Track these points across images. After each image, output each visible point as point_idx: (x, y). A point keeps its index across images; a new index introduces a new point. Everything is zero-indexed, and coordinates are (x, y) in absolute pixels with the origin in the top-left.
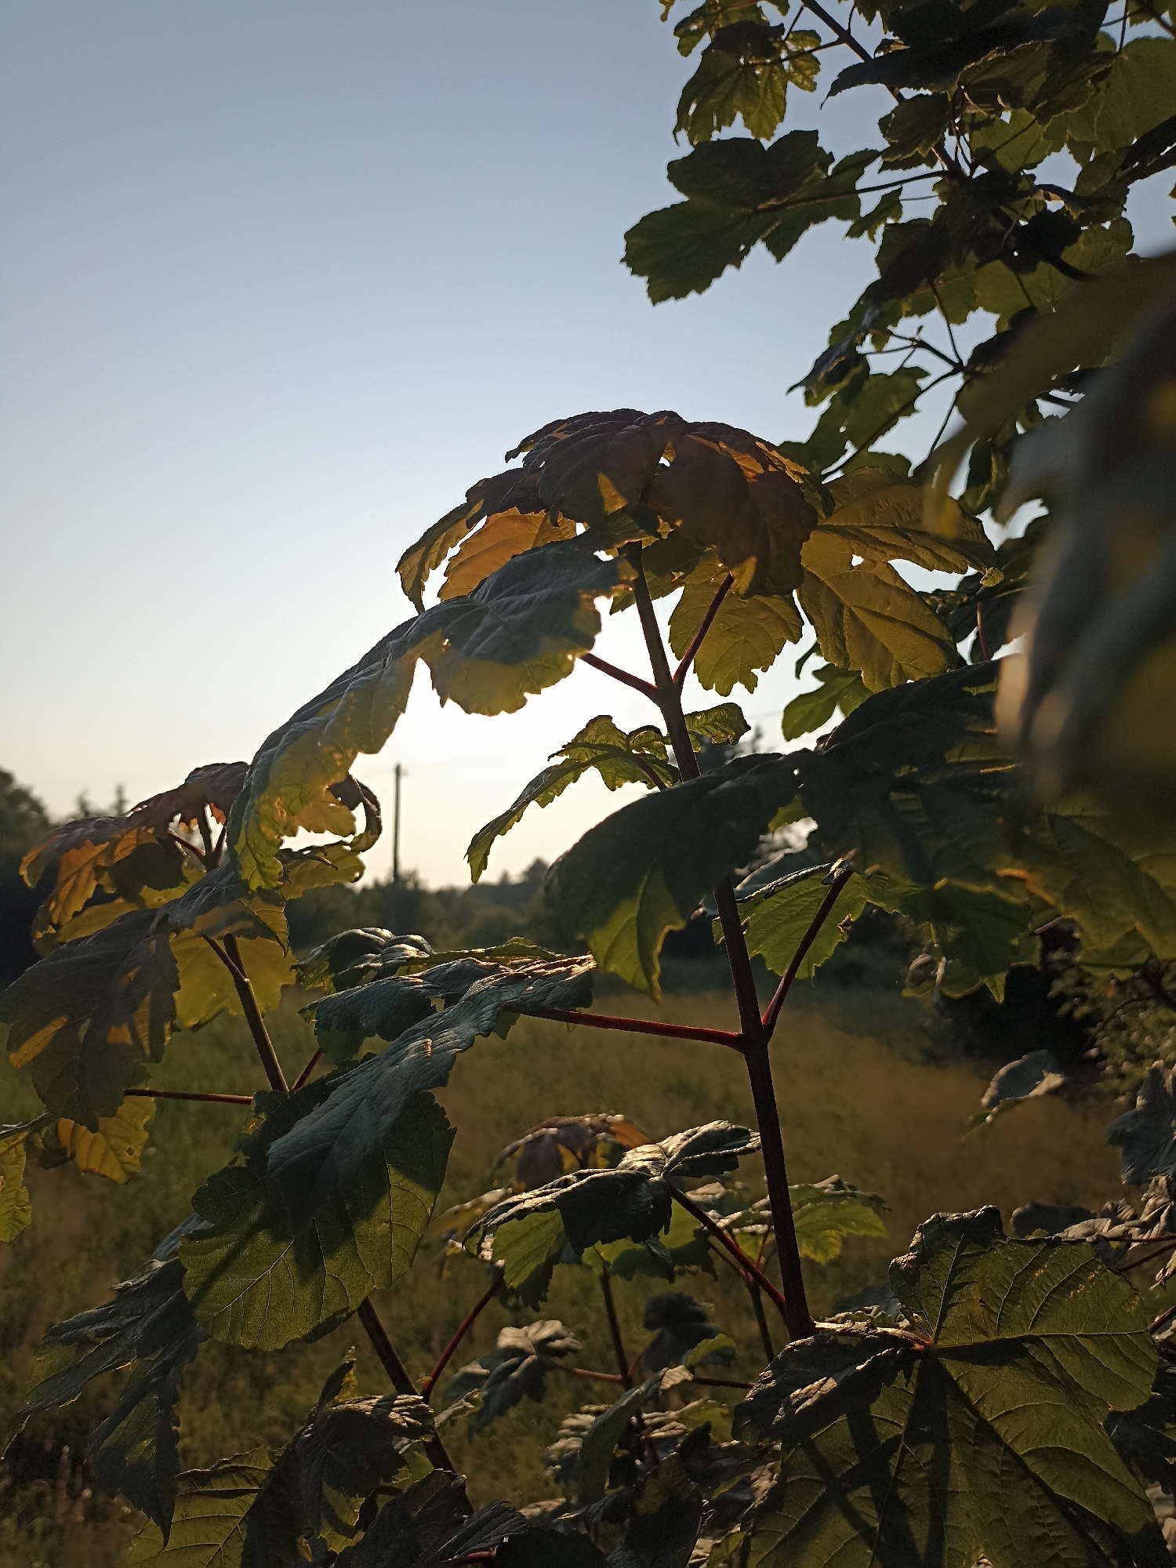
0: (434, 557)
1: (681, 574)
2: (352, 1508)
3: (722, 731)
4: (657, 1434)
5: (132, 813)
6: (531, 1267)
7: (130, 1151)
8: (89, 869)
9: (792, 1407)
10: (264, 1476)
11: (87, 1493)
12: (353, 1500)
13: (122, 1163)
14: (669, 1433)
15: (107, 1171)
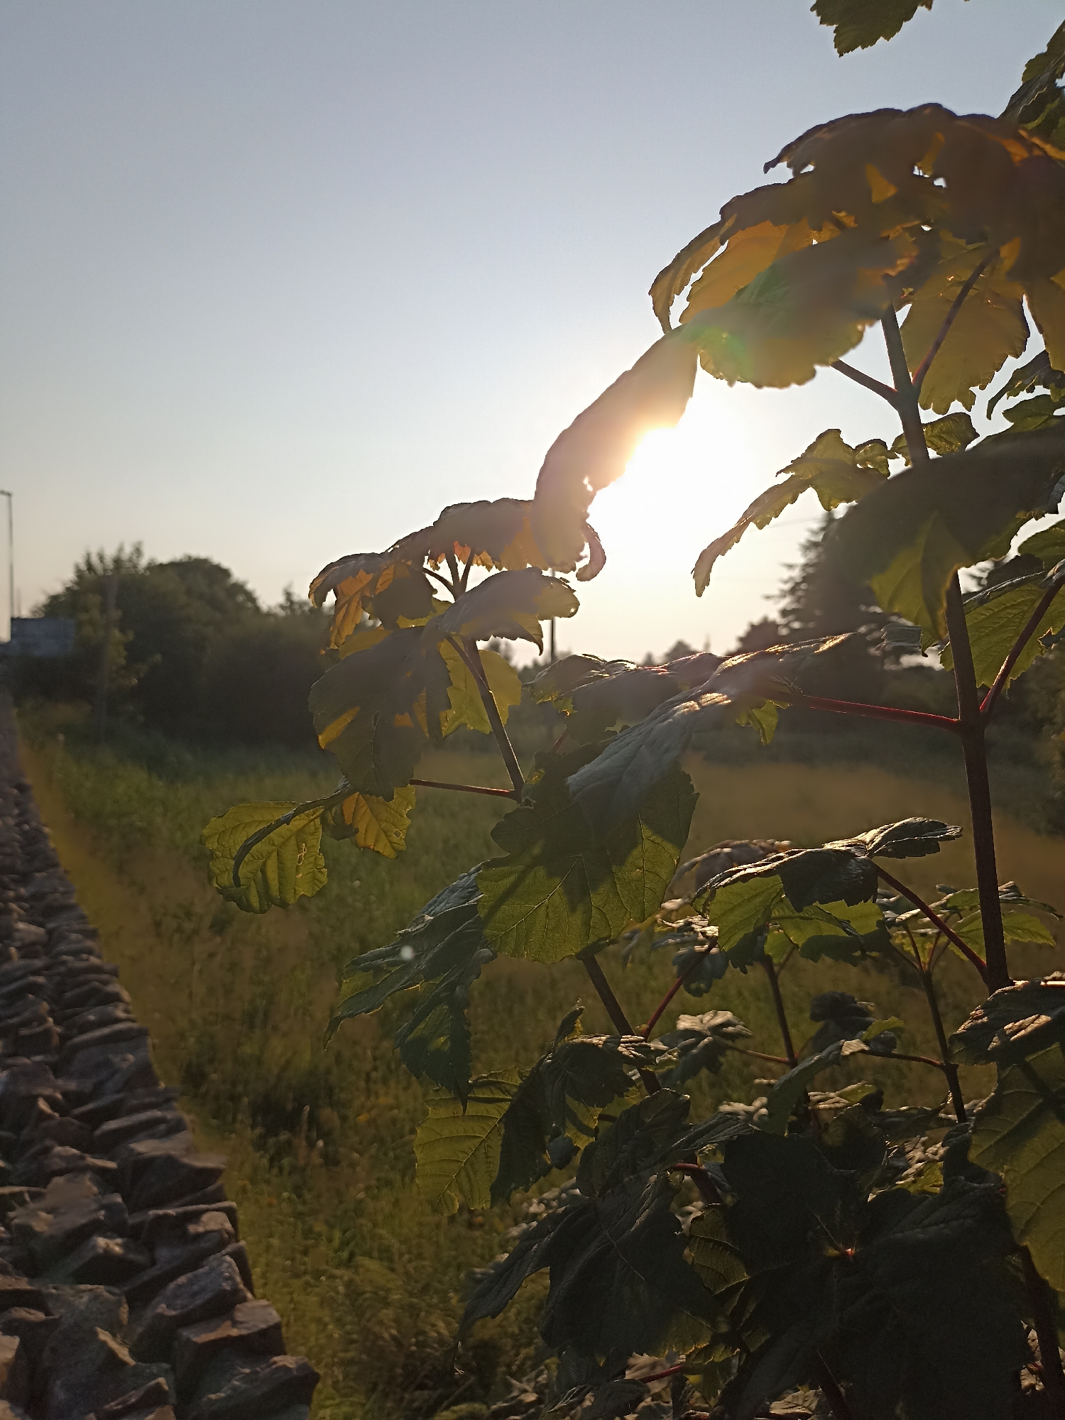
0: (678, 282)
1: (911, 290)
2: (592, 1116)
3: (946, 441)
4: (822, 1106)
5: (392, 549)
6: (739, 936)
7: (397, 834)
8: (357, 598)
9: (1006, 1035)
10: (515, 1090)
11: (321, 1143)
12: (592, 1109)
13: (391, 843)
14: (832, 1106)
15: (379, 848)
